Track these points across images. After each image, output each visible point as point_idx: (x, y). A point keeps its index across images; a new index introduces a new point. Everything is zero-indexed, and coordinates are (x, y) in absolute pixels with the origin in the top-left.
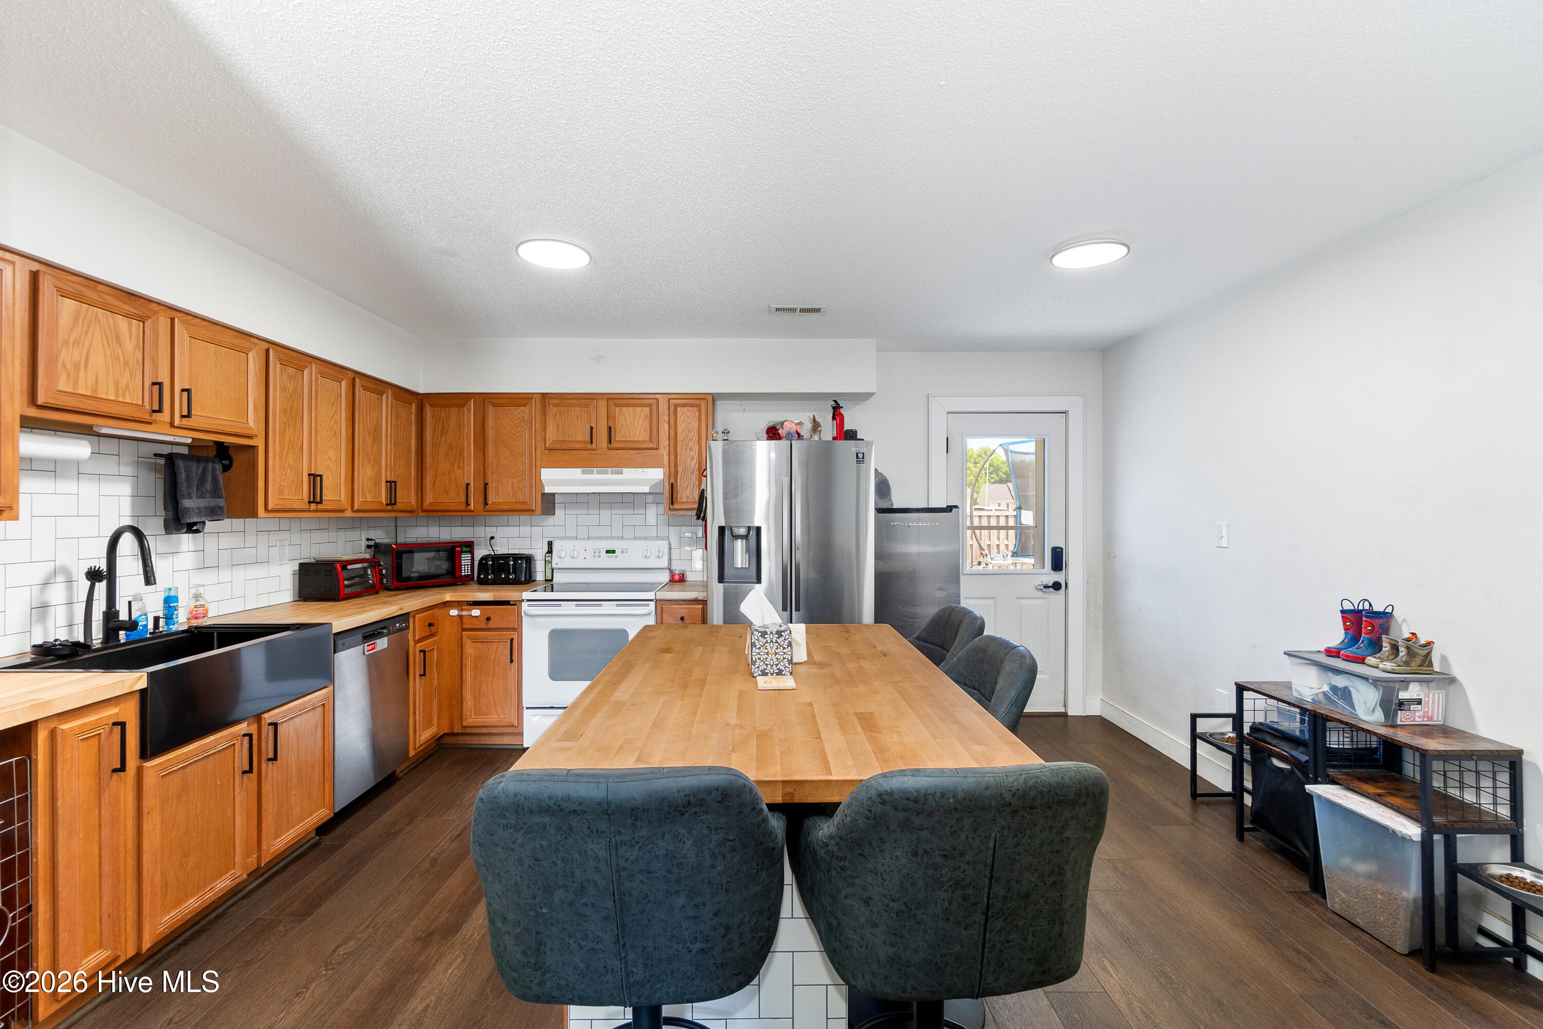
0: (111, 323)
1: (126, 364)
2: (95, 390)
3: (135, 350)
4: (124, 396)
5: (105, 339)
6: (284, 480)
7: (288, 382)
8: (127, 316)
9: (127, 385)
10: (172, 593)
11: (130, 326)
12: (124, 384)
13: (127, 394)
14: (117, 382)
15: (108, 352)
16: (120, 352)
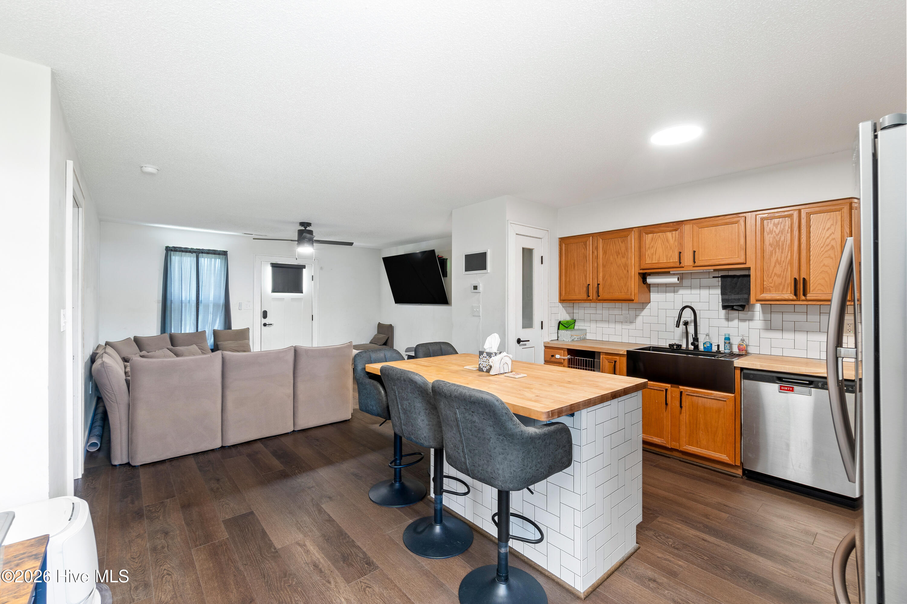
0: (665, 236)
1: (671, 248)
2: (659, 261)
3: (674, 243)
4: (670, 260)
5: (662, 243)
6: (771, 283)
7: (774, 228)
8: (670, 231)
9: (671, 256)
10: (727, 336)
11: (672, 234)
12: (670, 255)
13: (671, 259)
14: (667, 255)
15: (663, 246)
16: (668, 244)
